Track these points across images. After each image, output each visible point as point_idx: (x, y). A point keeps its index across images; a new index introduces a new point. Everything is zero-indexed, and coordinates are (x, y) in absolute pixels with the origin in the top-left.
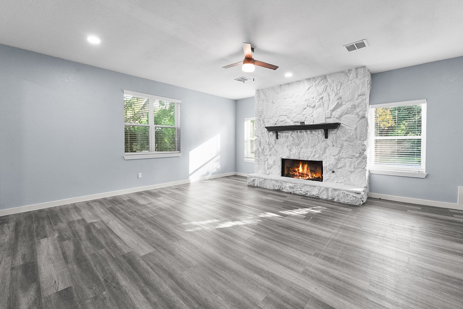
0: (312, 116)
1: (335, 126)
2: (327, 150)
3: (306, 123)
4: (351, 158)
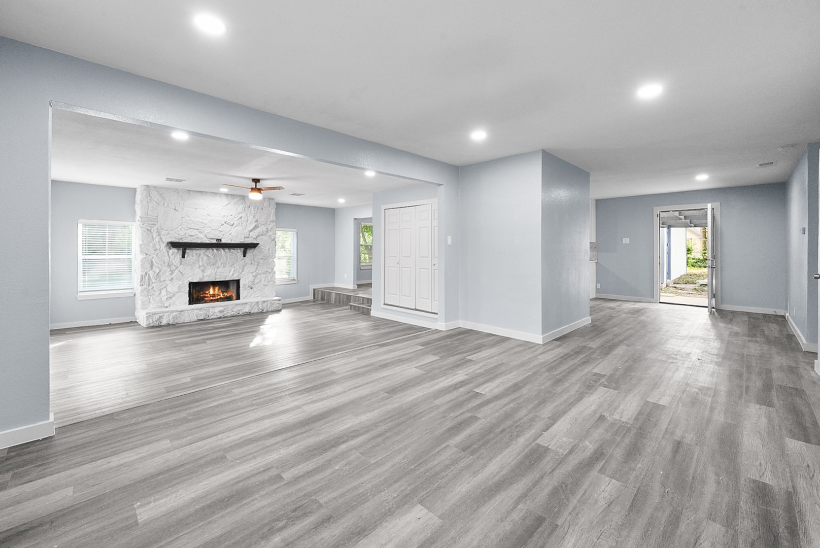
0: (230, 234)
1: (254, 246)
2: (245, 268)
3: (223, 241)
4: (265, 274)
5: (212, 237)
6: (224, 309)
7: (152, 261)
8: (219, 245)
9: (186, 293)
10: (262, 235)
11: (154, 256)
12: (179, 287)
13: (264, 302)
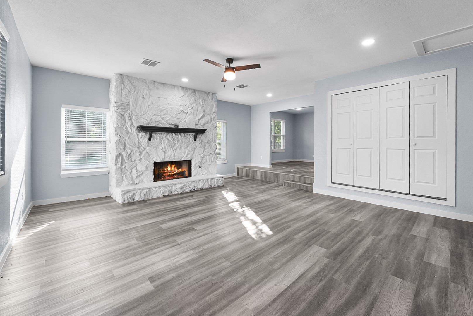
0: (185, 121)
1: (203, 131)
2: (196, 150)
3: (180, 127)
4: (210, 155)
5: (172, 123)
6: (184, 186)
7: (125, 143)
8: (176, 130)
9: (152, 172)
10: (207, 123)
11: (127, 138)
12: (146, 166)
13: (212, 179)
